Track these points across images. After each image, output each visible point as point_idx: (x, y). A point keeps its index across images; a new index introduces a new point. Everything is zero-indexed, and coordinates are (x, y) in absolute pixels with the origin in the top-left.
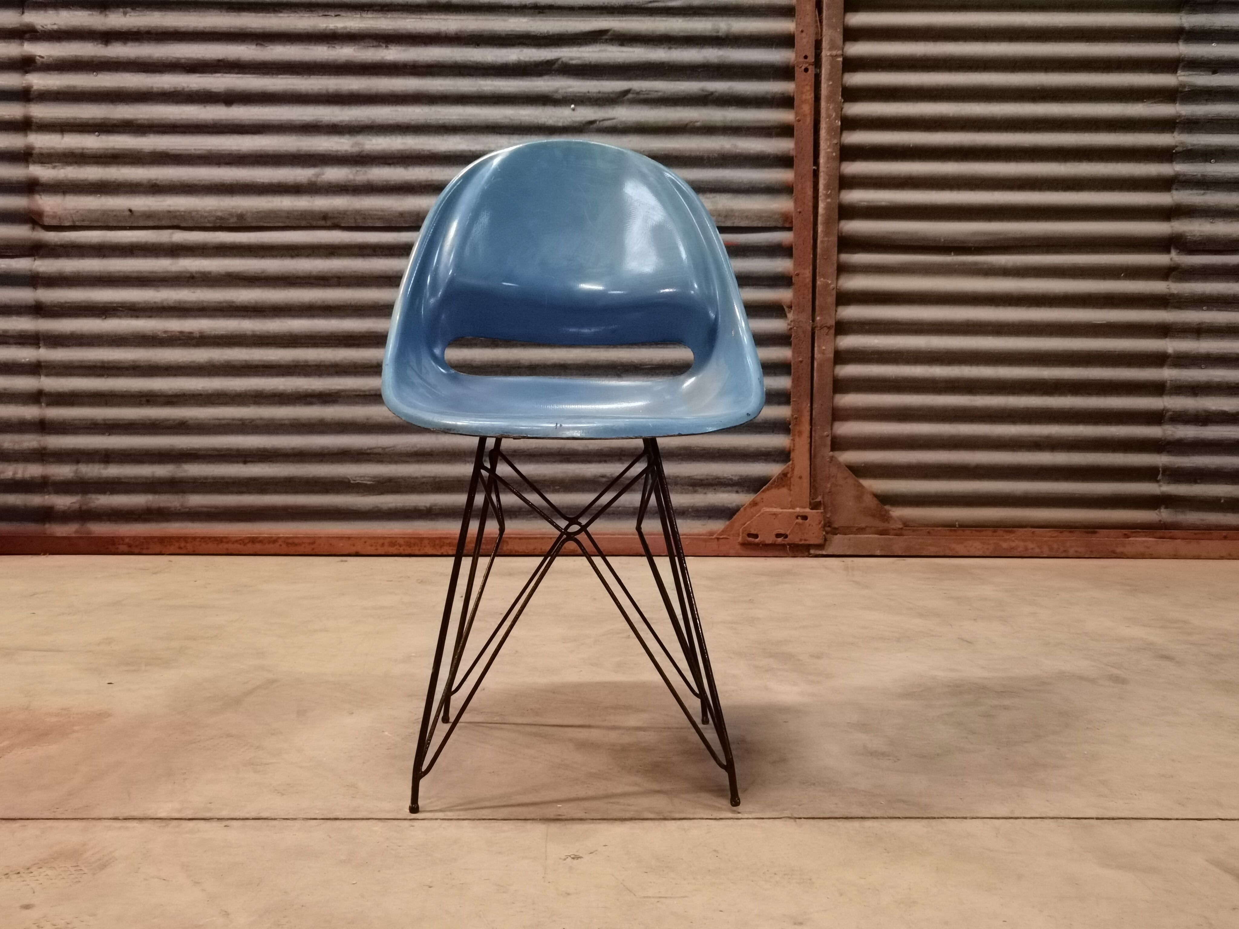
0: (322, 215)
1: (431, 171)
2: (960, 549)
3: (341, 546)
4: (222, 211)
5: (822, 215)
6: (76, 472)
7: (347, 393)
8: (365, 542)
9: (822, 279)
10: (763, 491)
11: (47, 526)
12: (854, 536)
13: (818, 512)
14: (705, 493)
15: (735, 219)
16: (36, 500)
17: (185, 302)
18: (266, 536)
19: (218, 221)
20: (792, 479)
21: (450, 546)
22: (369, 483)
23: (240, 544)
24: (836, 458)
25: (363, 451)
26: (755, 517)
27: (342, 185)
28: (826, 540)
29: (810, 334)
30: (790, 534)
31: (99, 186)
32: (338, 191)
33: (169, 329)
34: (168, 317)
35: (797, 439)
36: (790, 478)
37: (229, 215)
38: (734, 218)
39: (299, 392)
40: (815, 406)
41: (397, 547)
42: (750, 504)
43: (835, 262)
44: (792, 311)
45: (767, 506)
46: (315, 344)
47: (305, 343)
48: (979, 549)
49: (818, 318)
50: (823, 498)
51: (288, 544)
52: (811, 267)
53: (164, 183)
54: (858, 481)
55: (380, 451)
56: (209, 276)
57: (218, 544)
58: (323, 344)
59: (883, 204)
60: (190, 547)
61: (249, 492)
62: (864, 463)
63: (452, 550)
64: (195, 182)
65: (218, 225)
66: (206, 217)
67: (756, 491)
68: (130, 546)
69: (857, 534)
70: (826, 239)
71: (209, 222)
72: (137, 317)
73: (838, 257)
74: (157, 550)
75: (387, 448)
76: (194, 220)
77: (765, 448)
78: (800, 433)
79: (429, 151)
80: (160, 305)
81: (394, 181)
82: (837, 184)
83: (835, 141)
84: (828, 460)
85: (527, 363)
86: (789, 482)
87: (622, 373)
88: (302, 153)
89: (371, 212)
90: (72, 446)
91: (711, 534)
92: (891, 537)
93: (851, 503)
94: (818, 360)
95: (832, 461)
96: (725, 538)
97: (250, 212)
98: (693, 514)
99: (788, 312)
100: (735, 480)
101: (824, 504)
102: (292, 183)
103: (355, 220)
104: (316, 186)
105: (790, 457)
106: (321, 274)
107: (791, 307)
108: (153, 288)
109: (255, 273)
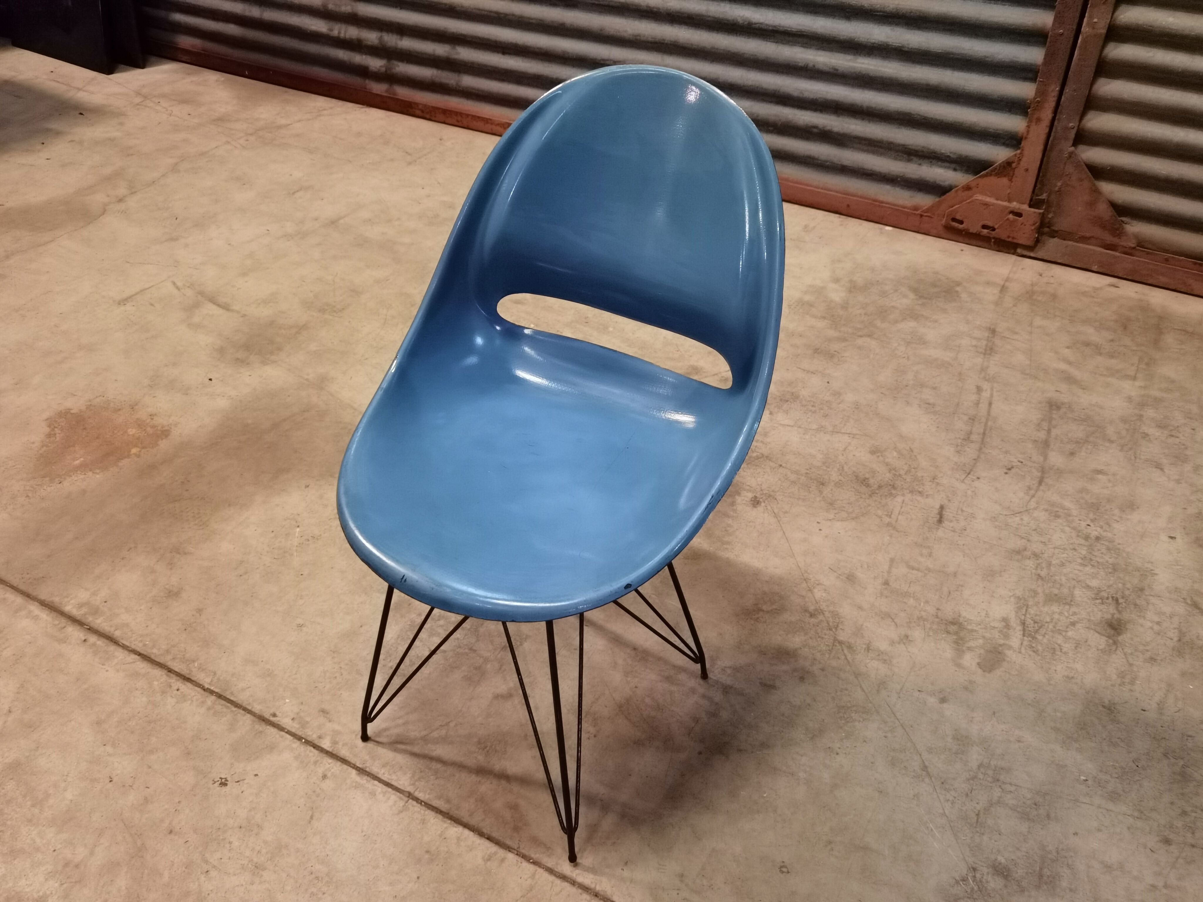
10: (980, 177)
12: (1074, 244)
13: (1035, 212)
14: (920, 164)
20: (1016, 170)
24: (1076, 154)
26: (965, 202)
28: (1038, 241)
30: (998, 228)
35: (1034, 127)
36: (1015, 168)
40: (1067, 90)
42: (963, 187)
45: (983, 193)
50: (1049, 196)
54: (1094, 185)
60: (464, 122)
61: (509, 81)
62: (1110, 166)
67: (976, 172)
69: (1077, 242)
74: (442, 120)
77: (994, 129)
78: (1039, 120)
84: (1067, 155)
86: (1011, 172)
90: (374, 16)
91: (916, 208)
92: (1117, 254)
93: (1080, 208)
94: (1084, 37)
95: (1070, 157)
96: (929, 216)
98: (903, 183)
100: (953, 158)
101: (1048, 203)
105: (1021, 144)
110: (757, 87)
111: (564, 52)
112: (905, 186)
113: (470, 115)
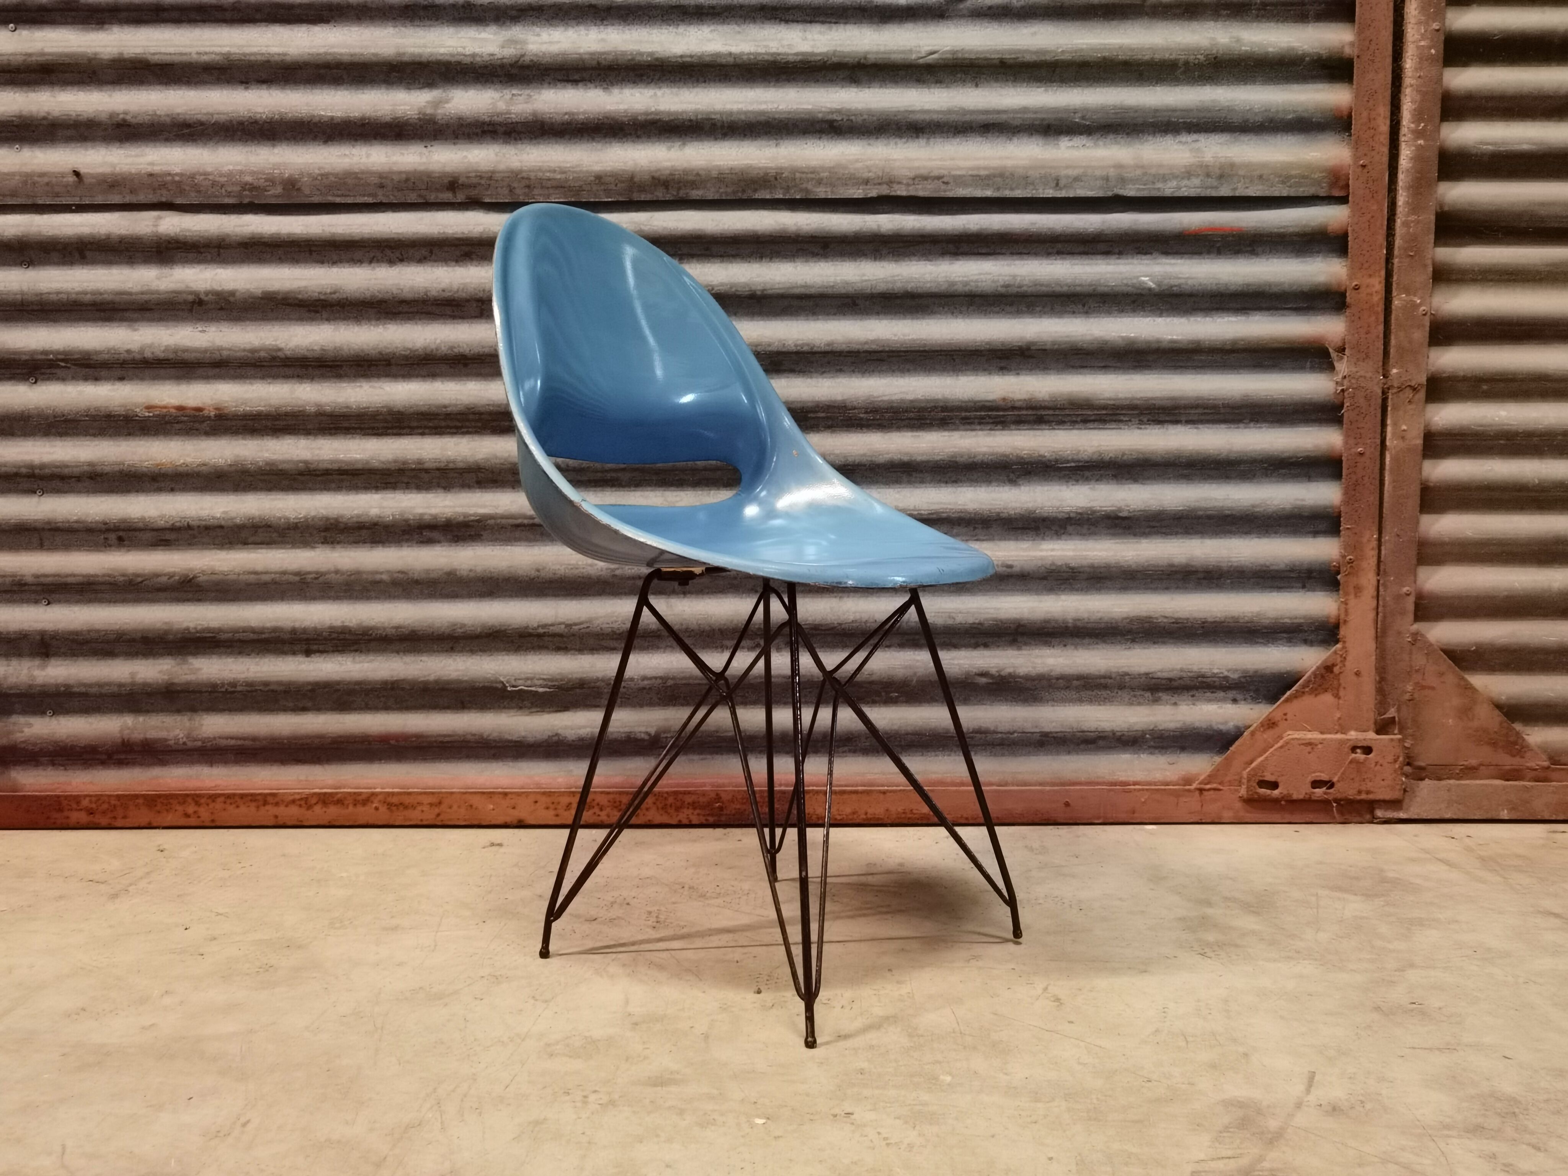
0: (446, 181)
1: (655, 94)
3: (489, 810)
4: (253, 173)
5: (1406, 171)
7: (499, 521)
8: (536, 802)
9: (1404, 296)
10: (1286, 701)
12: (1458, 782)
13: (1392, 740)
14: (1175, 704)
15: (1239, 182)
17: (186, 350)
18: (349, 790)
19: (246, 193)
20: (1342, 676)
21: (695, 809)
22: (541, 690)
23: (300, 806)
24: (1422, 635)
25: (531, 631)
26: (1272, 750)
27: (484, 123)
28: (1405, 791)
29: (1380, 401)
30: (1338, 781)
31: (16, 126)
32: (477, 134)
33: (157, 402)
34: (156, 378)
35: (1352, 602)
36: (1339, 675)
37: (266, 180)
38: (1235, 179)
39: (407, 521)
40: (1386, 538)
41: (596, 810)
42: (1262, 725)
43: (1429, 262)
44: (1345, 357)
45: (1294, 728)
46: (436, 428)
47: (418, 427)
49: (1395, 371)
50: (1399, 710)
51: (390, 806)
52: (1383, 273)
53: (140, 120)
54: (1463, 679)
55: (561, 629)
56: (232, 299)
57: (258, 808)
58: (451, 428)
59: (1525, 147)
60: (205, 814)
61: (318, 708)
62: (1476, 644)
63: (698, 815)
64: (199, 117)
65: (246, 201)
66: (223, 185)
67: (1272, 698)
68: (91, 812)
69: (1461, 778)
70: (1413, 218)
71: (229, 195)
72: (97, 379)
73: (1435, 254)
74: (144, 821)
75: (576, 624)
76: (199, 192)
77: (1291, 618)
78: (1358, 589)
79: (651, 54)
80: (138, 357)
81: (584, 113)
82: (1437, 111)
83: (1436, 26)
84: (1409, 639)
86: (1336, 683)
87: (1018, 477)
88: (406, 59)
89: (540, 174)
91: (1187, 781)
92: (1527, 784)
93: (1450, 721)
94: (1393, 452)
95: (1415, 640)
96: (1215, 789)
97: (309, 175)
98: (1152, 743)
99: (1338, 361)
100: (1234, 679)
101: (1399, 722)
102: (388, 119)
103: (511, 191)
104: (435, 123)
105: (1338, 634)
106: (447, 294)
107: (1344, 349)
108: (125, 324)
109: (319, 293)
110: (866, 622)
111: (454, 626)
112: (1155, 748)
113: (220, 795)
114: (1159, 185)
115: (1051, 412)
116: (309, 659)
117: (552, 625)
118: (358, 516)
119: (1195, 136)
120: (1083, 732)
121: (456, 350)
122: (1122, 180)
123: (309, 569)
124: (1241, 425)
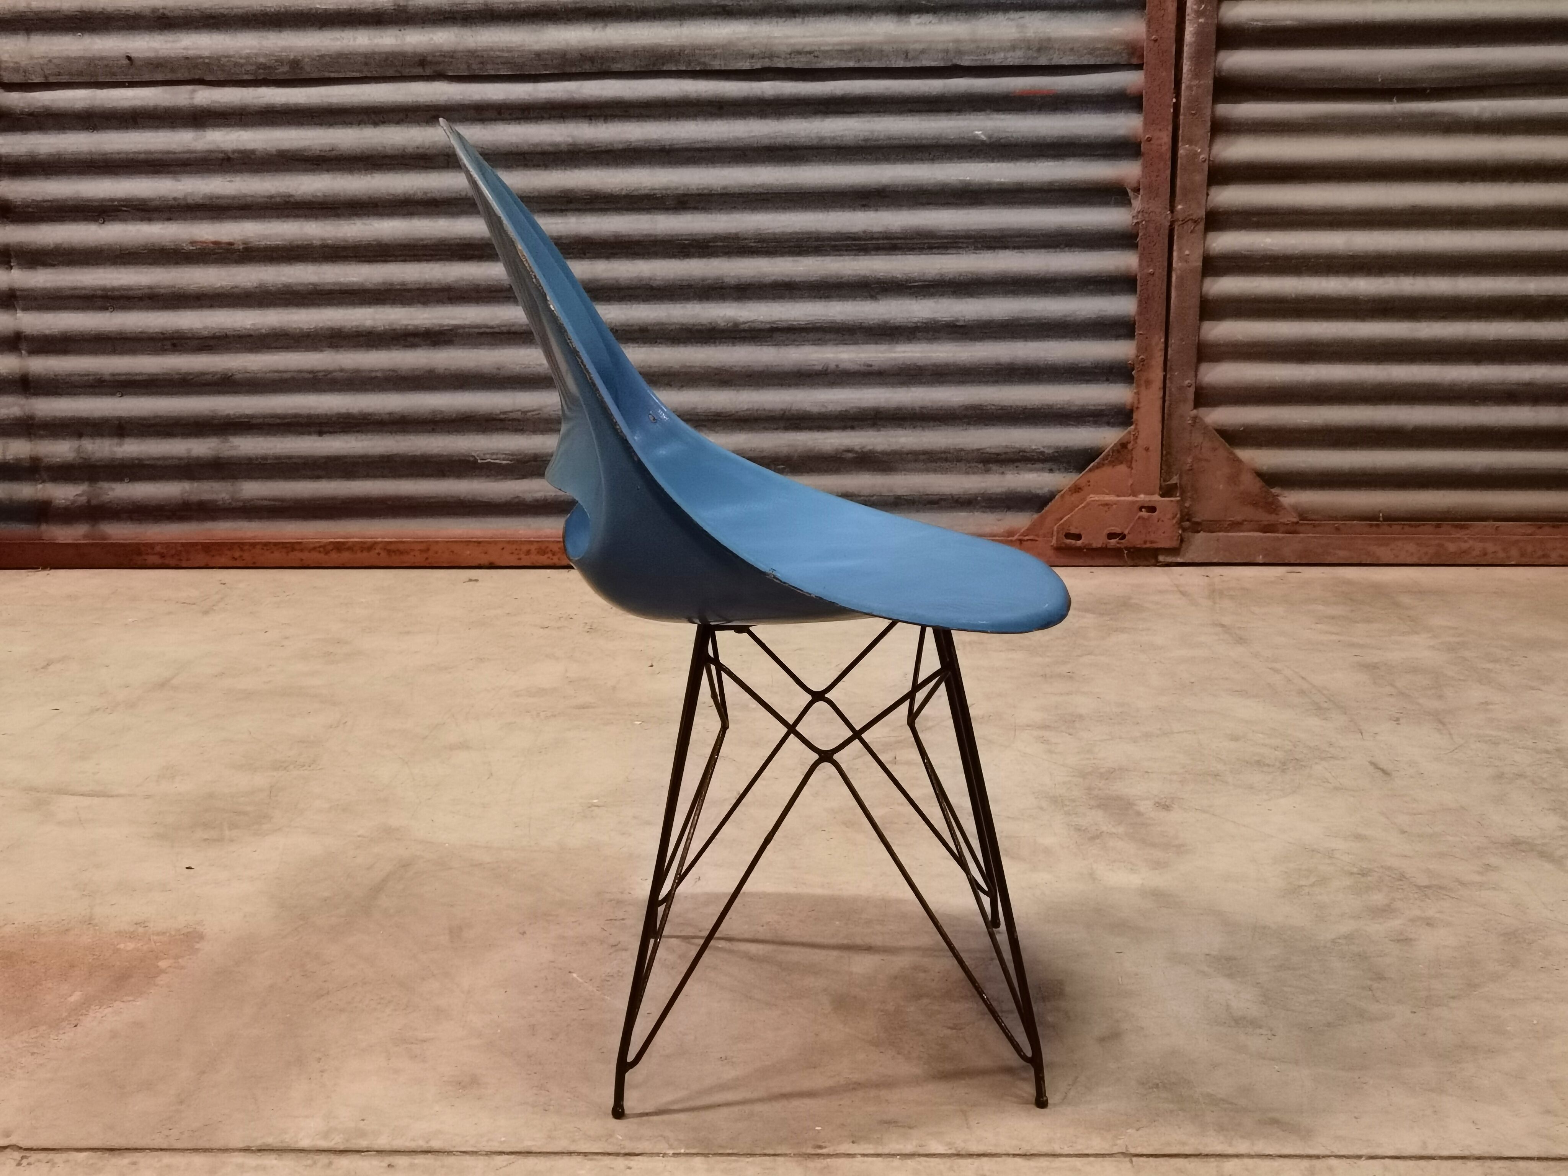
0: (417, 59)
2: (1384, 553)
3: (468, 553)
4: (265, 55)
5: (1191, 44)
6: (78, 450)
7: (467, 330)
8: (503, 549)
9: (1187, 146)
10: (1090, 470)
11: (44, 527)
12: (1225, 534)
13: (1172, 501)
14: (1003, 473)
15: (1055, 53)
16: (26, 491)
17: (218, 197)
18: (357, 540)
19: (261, 71)
20: (1134, 452)
22: (504, 462)
23: (320, 552)
24: (1201, 419)
25: (494, 416)
26: (1077, 509)
28: (1182, 541)
29: (1167, 232)
30: (1129, 533)
31: (80, 19)
32: (440, 20)
33: (198, 238)
35: (1143, 391)
36: (1132, 450)
37: (276, 61)
38: (1051, 52)
39: (395, 330)
40: (1172, 341)
41: (550, 555)
42: (1070, 489)
43: (1208, 119)
44: (1140, 196)
45: (1095, 492)
46: (415, 255)
47: (401, 256)
48: (1412, 554)
49: (1180, 207)
50: (1181, 477)
51: (389, 552)
52: (1170, 128)
53: (176, 14)
54: (1232, 453)
55: (518, 415)
56: (253, 157)
57: (287, 553)
58: (425, 255)
59: (1288, 22)
60: (248, 558)
61: (330, 476)
62: (1243, 425)
65: (260, 78)
66: (242, 66)
67: (1080, 468)
68: (162, 556)
69: (1228, 531)
70: (1195, 82)
71: (247, 72)
72: (150, 220)
73: (1213, 112)
74: (203, 563)
75: (529, 411)
76: (223, 71)
77: (1094, 405)
78: (1148, 383)
80: (183, 203)
81: (525, 3)
84: (1190, 422)
85: (733, 282)
86: (1130, 457)
87: (878, 293)
90: (70, 414)
91: (1012, 533)
92: (1280, 535)
93: (1221, 486)
94: (1179, 272)
95: (1195, 422)
96: (1033, 540)
97: (309, 56)
98: (984, 504)
99: (1134, 199)
100: (1048, 454)
101: (1181, 487)
102: (370, 9)
103: (468, 66)
104: (407, 12)
105: (1132, 418)
106: (421, 151)
107: (1139, 190)
108: (170, 176)
109: (321, 151)
110: (757, 410)
111: (434, 412)
112: (988, 507)
113: (258, 543)
114: (989, 57)
115: (902, 241)
116: (321, 438)
117: (512, 412)
118: (357, 327)
119: (1021, 14)
120: (927, 495)
121: (429, 195)
122: (960, 53)
123: (319, 368)
124: (1058, 250)
